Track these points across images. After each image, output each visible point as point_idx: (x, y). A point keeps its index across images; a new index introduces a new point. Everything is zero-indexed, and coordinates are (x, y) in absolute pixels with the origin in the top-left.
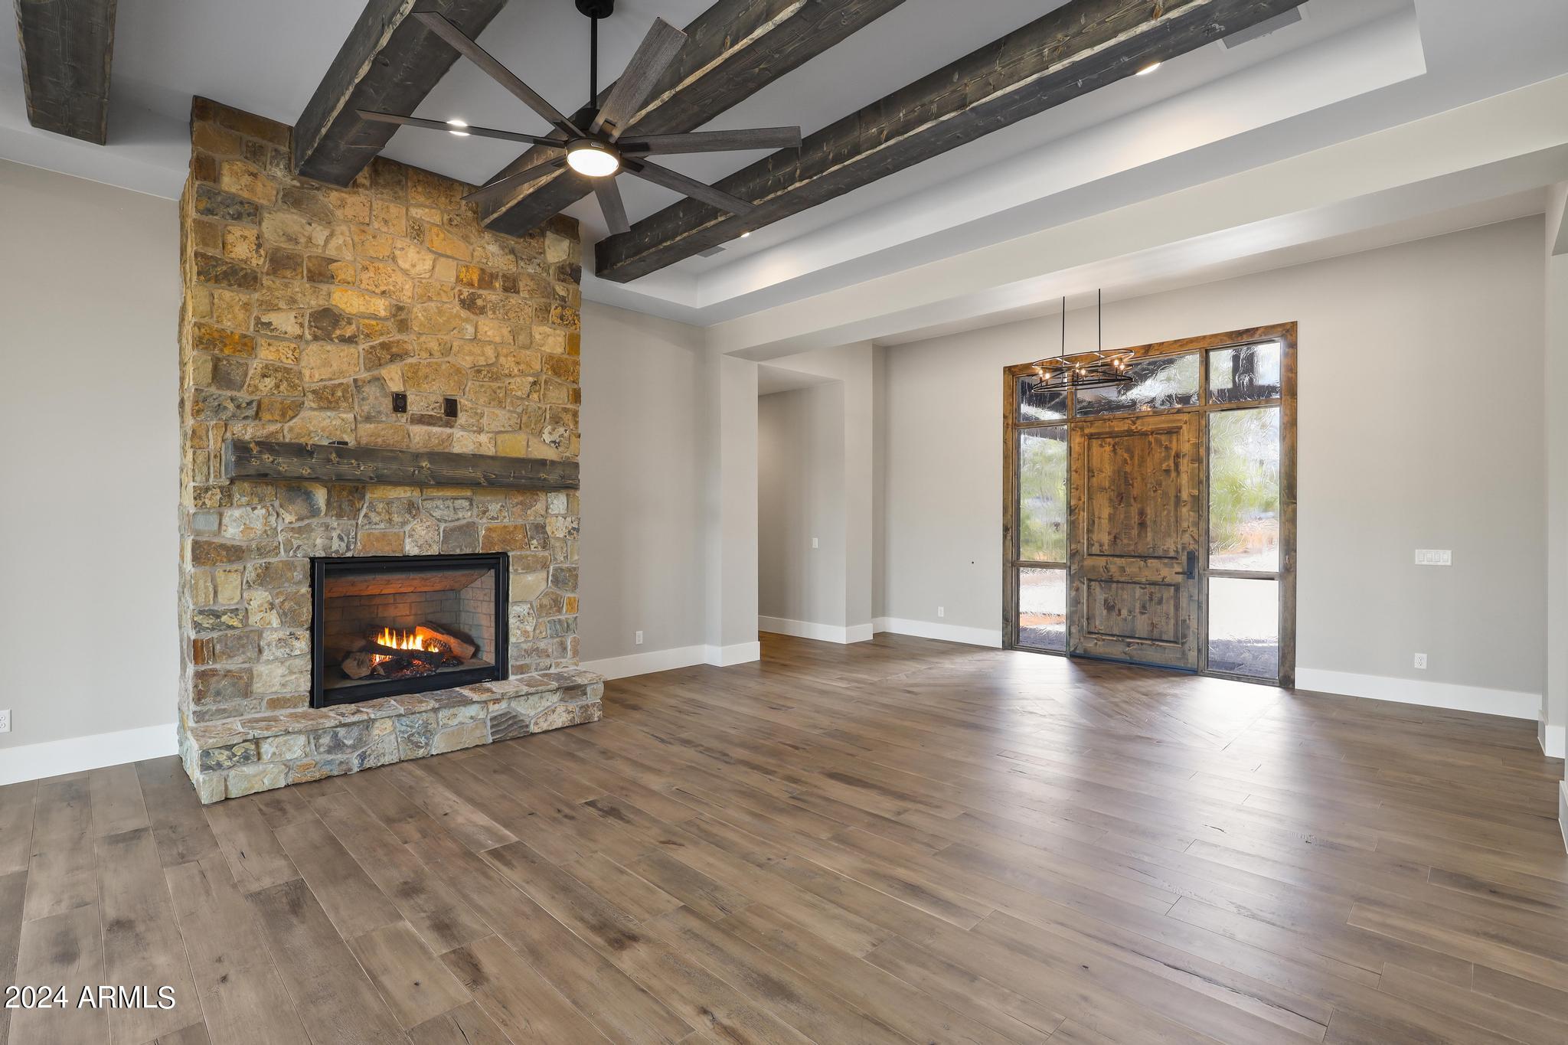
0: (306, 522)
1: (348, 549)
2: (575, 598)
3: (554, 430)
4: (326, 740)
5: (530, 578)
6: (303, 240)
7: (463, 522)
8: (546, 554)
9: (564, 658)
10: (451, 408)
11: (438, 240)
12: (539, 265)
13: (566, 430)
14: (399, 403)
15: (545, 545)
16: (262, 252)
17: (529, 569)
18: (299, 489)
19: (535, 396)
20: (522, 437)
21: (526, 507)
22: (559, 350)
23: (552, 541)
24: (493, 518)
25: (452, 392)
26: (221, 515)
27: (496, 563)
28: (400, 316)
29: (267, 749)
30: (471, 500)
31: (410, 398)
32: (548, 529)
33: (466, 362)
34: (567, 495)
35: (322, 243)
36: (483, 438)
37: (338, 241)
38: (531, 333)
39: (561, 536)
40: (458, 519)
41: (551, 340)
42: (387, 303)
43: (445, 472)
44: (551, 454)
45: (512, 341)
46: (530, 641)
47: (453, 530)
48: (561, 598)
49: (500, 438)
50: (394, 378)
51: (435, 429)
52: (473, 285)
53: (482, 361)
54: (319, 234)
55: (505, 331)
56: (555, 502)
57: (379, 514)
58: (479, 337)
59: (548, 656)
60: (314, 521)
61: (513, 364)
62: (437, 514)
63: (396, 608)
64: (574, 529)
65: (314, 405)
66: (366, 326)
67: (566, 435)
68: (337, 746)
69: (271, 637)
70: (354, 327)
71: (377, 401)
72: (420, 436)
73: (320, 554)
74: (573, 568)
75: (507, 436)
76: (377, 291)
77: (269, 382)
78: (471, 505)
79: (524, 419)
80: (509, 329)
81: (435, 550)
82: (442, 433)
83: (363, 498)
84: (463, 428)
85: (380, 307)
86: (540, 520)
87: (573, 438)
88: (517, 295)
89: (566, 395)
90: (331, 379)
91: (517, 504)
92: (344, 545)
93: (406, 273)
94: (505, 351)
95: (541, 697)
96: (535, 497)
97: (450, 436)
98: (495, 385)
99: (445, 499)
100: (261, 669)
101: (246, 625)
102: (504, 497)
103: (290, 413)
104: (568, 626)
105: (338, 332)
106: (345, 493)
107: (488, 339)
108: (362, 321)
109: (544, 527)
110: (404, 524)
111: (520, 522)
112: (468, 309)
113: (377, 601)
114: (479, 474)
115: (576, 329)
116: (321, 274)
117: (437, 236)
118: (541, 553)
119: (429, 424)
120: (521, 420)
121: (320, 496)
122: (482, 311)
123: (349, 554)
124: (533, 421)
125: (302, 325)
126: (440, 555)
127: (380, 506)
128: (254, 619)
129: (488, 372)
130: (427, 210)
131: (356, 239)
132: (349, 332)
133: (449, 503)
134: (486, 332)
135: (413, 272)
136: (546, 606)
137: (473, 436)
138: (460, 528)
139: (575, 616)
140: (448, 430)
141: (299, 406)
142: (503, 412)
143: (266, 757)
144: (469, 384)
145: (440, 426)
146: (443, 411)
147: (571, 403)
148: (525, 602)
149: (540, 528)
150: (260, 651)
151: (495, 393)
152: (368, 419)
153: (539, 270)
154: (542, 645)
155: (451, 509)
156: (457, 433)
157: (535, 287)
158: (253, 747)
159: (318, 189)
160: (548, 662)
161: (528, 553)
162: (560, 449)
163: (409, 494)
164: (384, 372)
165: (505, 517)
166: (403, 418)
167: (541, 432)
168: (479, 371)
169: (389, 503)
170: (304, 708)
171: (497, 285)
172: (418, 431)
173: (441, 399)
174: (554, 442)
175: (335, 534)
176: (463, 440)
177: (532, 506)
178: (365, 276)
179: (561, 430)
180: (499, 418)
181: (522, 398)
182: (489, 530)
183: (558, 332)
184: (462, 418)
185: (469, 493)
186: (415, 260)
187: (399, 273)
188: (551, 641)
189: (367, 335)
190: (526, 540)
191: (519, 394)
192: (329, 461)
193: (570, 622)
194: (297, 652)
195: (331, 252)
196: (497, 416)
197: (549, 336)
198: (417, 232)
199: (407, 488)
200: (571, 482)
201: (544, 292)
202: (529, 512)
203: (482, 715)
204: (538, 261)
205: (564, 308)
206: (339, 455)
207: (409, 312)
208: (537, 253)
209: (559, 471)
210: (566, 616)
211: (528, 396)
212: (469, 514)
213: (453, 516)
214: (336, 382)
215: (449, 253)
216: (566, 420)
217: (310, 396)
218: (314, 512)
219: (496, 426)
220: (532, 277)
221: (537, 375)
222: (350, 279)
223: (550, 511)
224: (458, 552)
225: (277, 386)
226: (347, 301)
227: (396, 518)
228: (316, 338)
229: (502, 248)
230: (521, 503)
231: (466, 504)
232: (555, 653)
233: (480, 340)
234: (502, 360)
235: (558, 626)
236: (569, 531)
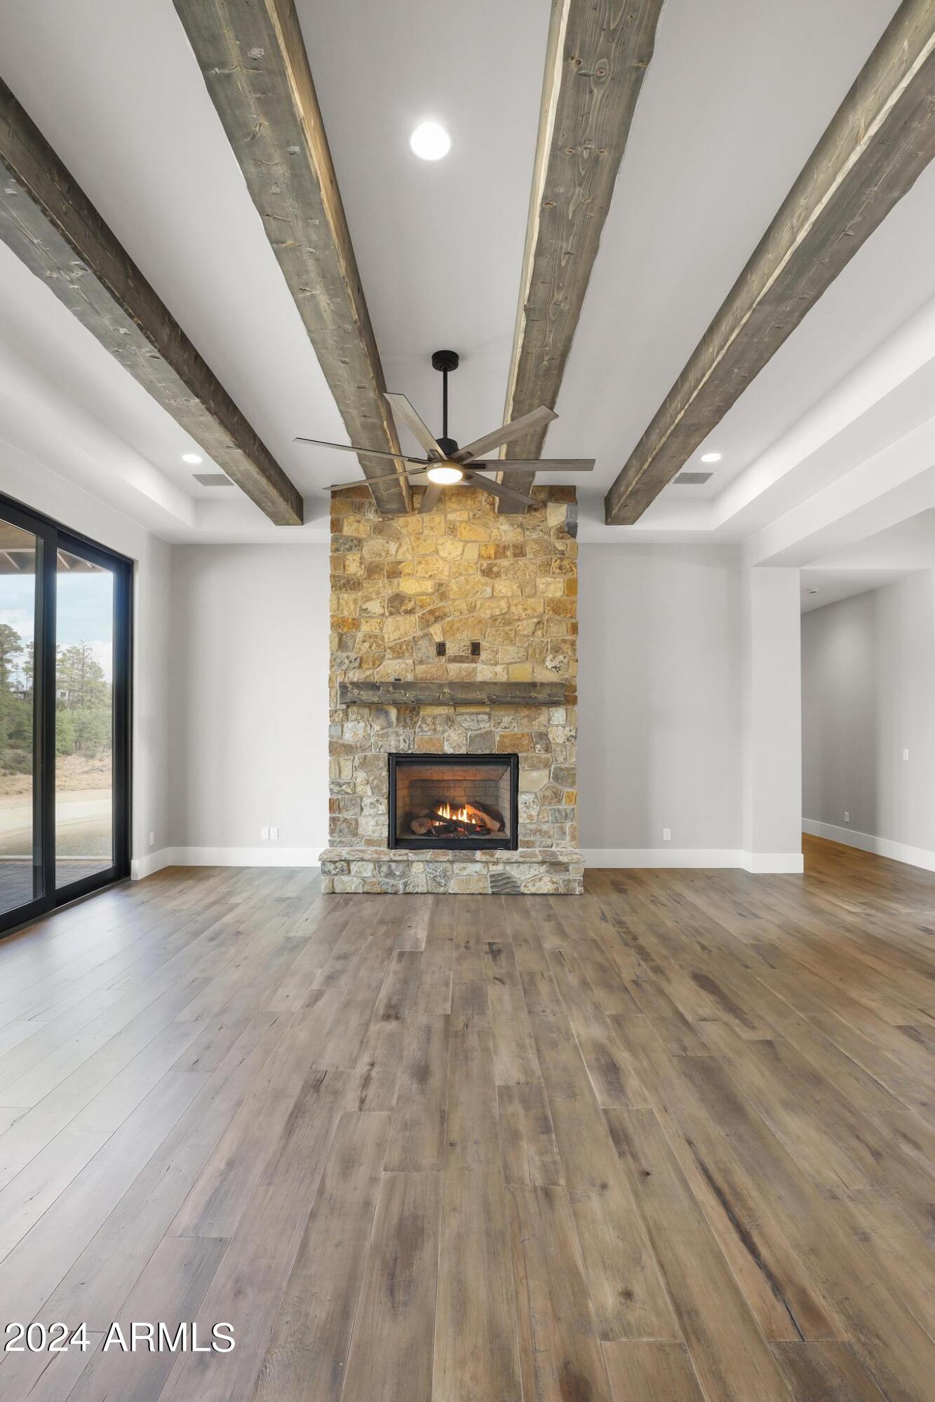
0: (386, 730)
1: (409, 749)
2: (572, 792)
3: (554, 658)
5: (533, 775)
6: (383, 554)
7: (483, 731)
8: (549, 756)
9: (563, 840)
10: (476, 648)
11: (465, 532)
12: (542, 531)
13: (565, 657)
14: (441, 649)
15: (547, 749)
16: (363, 567)
17: (534, 767)
18: (382, 709)
19: (539, 633)
20: (528, 666)
21: (531, 719)
22: (559, 593)
23: (553, 746)
24: (505, 728)
25: (477, 637)
26: (342, 726)
27: (510, 761)
28: (441, 591)
29: (354, 867)
30: (489, 715)
31: (448, 645)
32: (550, 736)
33: (487, 614)
34: (566, 709)
35: (394, 553)
36: (499, 669)
37: (403, 549)
38: (535, 584)
39: (560, 742)
40: (480, 729)
41: (552, 587)
42: (433, 583)
43: (459, 696)
44: (552, 677)
45: (520, 594)
46: (535, 823)
47: (476, 736)
48: (560, 791)
49: (511, 667)
50: (437, 632)
51: (465, 665)
52: (490, 557)
53: (496, 612)
54: (392, 546)
55: (515, 587)
56: (556, 715)
57: (428, 725)
58: (495, 594)
59: (550, 837)
60: (390, 730)
61: (521, 611)
62: (466, 725)
64: (572, 736)
65: (390, 657)
66: (420, 601)
67: (566, 661)
68: (390, 874)
69: (367, 801)
70: (413, 602)
71: (428, 650)
72: (455, 671)
73: (394, 751)
74: (571, 768)
75: (516, 665)
76: (427, 576)
77: (366, 644)
78: (490, 718)
79: (530, 651)
80: (518, 585)
81: (463, 751)
82: (468, 668)
83: (418, 713)
84: (484, 663)
85: (427, 586)
86: (543, 729)
87: (572, 662)
88: (525, 558)
89: (565, 628)
90: (399, 639)
91: (525, 717)
92: (407, 745)
93: (444, 559)
94: (515, 602)
96: (539, 711)
97: (474, 669)
98: (507, 628)
99: (471, 713)
100: (362, 820)
101: (354, 792)
102: (514, 712)
103: (377, 663)
104: (566, 815)
105: (403, 608)
106: (408, 711)
107: (502, 595)
108: (418, 598)
109: (547, 735)
110: (444, 732)
111: (526, 730)
112: (487, 576)
114: (485, 696)
115: (573, 574)
116: (394, 573)
117: (465, 529)
118: (545, 756)
119: (461, 662)
120: (528, 653)
121: (393, 712)
122: (498, 575)
123: (410, 752)
124: (537, 652)
125: (383, 607)
126: (467, 754)
127: (429, 720)
128: (359, 789)
129: (502, 619)
130: (458, 513)
131: (413, 544)
132: (410, 606)
133: (474, 717)
134: (500, 591)
135: (449, 558)
136: (548, 797)
137: (491, 668)
138: (481, 735)
139: (572, 807)
140: (473, 665)
141: (382, 658)
142: (513, 648)
143: (353, 872)
144: (488, 630)
145: (468, 663)
146: (470, 652)
147: (570, 635)
148: (530, 792)
149: (543, 736)
150: (362, 809)
151: (507, 634)
152: (421, 663)
153: (541, 534)
154: (545, 827)
155: (475, 720)
156: (480, 666)
157: (538, 549)
158: (345, 864)
159: (392, 519)
160: (549, 842)
161: (533, 754)
162: (560, 673)
163: (446, 711)
164: (431, 630)
165: (515, 727)
166: (443, 659)
167: (544, 661)
168: (495, 620)
169: (434, 718)
170: (384, 848)
171: (509, 554)
172: (453, 668)
173: (467, 643)
174: (556, 667)
175: (401, 738)
176: (485, 672)
177: (536, 719)
178: (420, 568)
179: (561, 657)
180: (511, 652)
181: (528, 636)
182: (502, 736)
183: (558, 579)
184: (484, 655)
185: (488, 710)
186: (450, 549)
187: (440, 561)
188: (551, 825)
189: (421, 607)
190: (532, 745)
191: (526, 632)
192: (389, 691)
193: (568, 812)
194: (380, 812)
195: (400, 557)
196: (508, 651)
197: (550, 584)
198: (452, 530)
199: (445, 707)
201: (545, 551)
202: (534, 723)
203: (484, 871)
204: (540, 528)
205: (561, 560)
206: (395, 688)
207: (447, 586)
208: (540, 522)
209: (547, 691)
210: (565, 807)
211: (533, 633)
212: (488, 724)
213: (476, 726)
214: (402, 640)
215: (473, 539)
216: (565, 649)
217: (388, 650)
218: (389, 726)
219: (507, 659)
220: (534, 541)
221: (541, 616)
222: (410, 572)
223: (551, 722)
224: (480, 752)
225: (370, 647)
226: (408, 586)
227: (439, 728)
228: (391, 613)
229: (512, 525)
230: (528, 716)
231: (486, 717)
232: (555, 835)
233: (496, 597)
234: (513, 609)
235: (556, 814)
236: (568, 739)
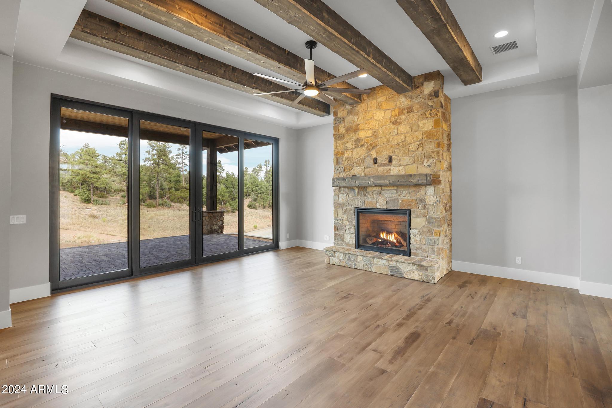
0: (354, 198)
1: (363, 206)
2: (438, 230)
3: (428, 161)
4: (347, 257)
5: (418, 220)
6: (352, 122)
7: (394, 198)
8: (426, 211)
9: (433, 254)
10: (390, 159)
11: (385, 106)
12: (421, 97)
13: (433, 160)
14: (376, 161)
15: (425, 207)
16: (345, 129)
17: (418, 216)
18: (352, 188)
19: (420, 149)
20: (415, 166)
21: (416, 192)
22: (430, 128)
23: (428, 206)
24: (404, 197)
25: (391, 154)
26: (338, 196)
27: (407, 212)
28: (375, 135)
29: (337, 254)
30: (397, 190)
31: (378, 159)
32: (426, 201)
33: (395, 143)
34: (435, 187)
35: (356, 121)
36: (401, 168)
37: (360, 118)
38: (418, 125)
39: (432, 204)
40: (393, 197)
41: (427, 125)
42: (371, 132)
43: (377, 182)
44: (428, 171)
45: (411, 130)
46: (418, 244)
47: (390, 201)
48: (432, 229)
49: (407, 167)
50: (374, 154)
51: (385, 168)
52: (396, 116)
53: (400, 141)
54: (356, 118)
55: (408, 128)
56: (429, 190)
57: (370, 195)
58: (399, 133)
59: (426, 252)
60: (355, 198)
61: (411, 139)
62: (386, 195)
63: (391, 225)
64: (437, 201)
65: (355, 166)
66: (367, 140)
67: (434, 162)
68: (349, 259)
69: (347, 227)
70: (364, 141)
71: (370, 162)
72: (381, 170)
73: (357, 207)
74: (437, 217)
75: (410, 166)
76: (369, 129)
77: (346, 161)
78: (397, 192)
79: (416, 159)
80: (409, 126)
81: (385, 207)
82: (387, 169)
83: (366, 190)
84: (394, 166)
85: (370, 133)
86: (422, 197)
87: (437, 163)
88: (413, 113)
89: (434, 145)
90: (359, 158)
91: (413, 191)
92: (362, 204)
93: (376, 120)
94: (408, 135)
95: (408, 265)
96: (421, 188)
97: (390, 169)
98: (404, 148)
99: (388, 190)
100: (346, 235)
101: (343, 223)
102: (408, 189)
103: (351, 169)
104: (434, 242)
105: (360, 144)
106: (362, 190)
107: (402, 132)
108: (366, 139)
109: (425, 200)
110: (377, 199)
111: (414, 198)
112: (395, 125)
113: (386, 222)
114: (388, 182)
115: (437, 117)
116: (356, 130)
117: (384, 104)
118: (423, 211)
119: (384, 166)
120: (414, 159)
121: (356, 190)
122: (400, 123)
123: (363, 207)
124: (419, 159)
125: (353, 145)
126: (387, 209)
127: (371, 193)
128: (344, 222)
129: (402, 144)
130: (382, 97)
131: (364, 115)
132: (362, 143)
133: (389, 191)
134: (401, 131)
135: (378, 119)
136: (425, 232)
137: (397, 168)
138: (393, 200)
139: (438, 238)
140: (389, 167)
141: (353, 167)
142: (407, 158)
143: (336, 256)
144: (396, 150)
145: (387, 166)
146: (388, 161)
147: (436, 148)
148: (417, 229)
149: (422, 201)
150: (346, 231)
151: (405, 151)
152: (367, 168)
153: (421, 99)
154: (424, 247)
155: (390, 193)
156: (392, 168)
157: (419, 107)
158: (333, 253)
159: (356, 106)
160: (426, 255)
161: (418, 210)
162: (431, 168)
163: (378, 189)
164: (371, 153)
165: (408, 196)
166: (376, 165)
167: (423, 162)
168: (399, 145)
169: (373, 192)
170: (353, 248)
171: (405, 112)
172: (380, 169)
173: (387, 157)
174: (429, 166)
175: (359, 201)
176: (395, 170)
177: (419, 192)
178: (366, 126)
179: (432, 160)
180: (407, 160)
181: (415, 151)
182: (403, 201)
183: (429, 121)
184: (394, 162)
185: (396, 188)
186: (379, 115)
187: (375, 121)
188: (427, 246)
189: (367, 143)
190: (417, 205)
191: (413, 149)
192: (349, 181)
193: (436, 240)
194: (352, 233)
195: (359, 122)
196: (405, 159)
197: (425, 124)
198: (379, 106)
199: (377, 187)
200: (422, 182)
201: (423, 107)
202: (418, 194)
203: (387, 264)
204: (420, 96)
205: (431, 110)
206: (351, 179)
207: (378, 132)
208: (420, 93)
209: (417, 178)
210: (434, 238)
211: (417, 149)
212: (396, 195)
213: (391, 196)
214: (360, 158)
215: (388, 109)
216: (433, 156)
217: (355, 163)
218: (355, 196)
219: (405, 163)
220: (418, 103)
221: (421, 140)
222: (363, 128)
223: (427, 194)
224: (392, 208)
225: (348, 162)
226: (362, 134)
227: (375, 197)
228: (355, 147)
229: (406, 98)
230: (414, 191)
231: (395, 192)
232: (429, 252)
233: (399, 134)
234: (407, 138)
235: (430, 241)
236: (435, 202)
